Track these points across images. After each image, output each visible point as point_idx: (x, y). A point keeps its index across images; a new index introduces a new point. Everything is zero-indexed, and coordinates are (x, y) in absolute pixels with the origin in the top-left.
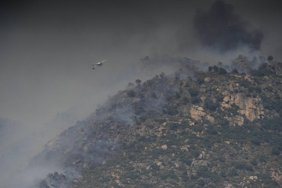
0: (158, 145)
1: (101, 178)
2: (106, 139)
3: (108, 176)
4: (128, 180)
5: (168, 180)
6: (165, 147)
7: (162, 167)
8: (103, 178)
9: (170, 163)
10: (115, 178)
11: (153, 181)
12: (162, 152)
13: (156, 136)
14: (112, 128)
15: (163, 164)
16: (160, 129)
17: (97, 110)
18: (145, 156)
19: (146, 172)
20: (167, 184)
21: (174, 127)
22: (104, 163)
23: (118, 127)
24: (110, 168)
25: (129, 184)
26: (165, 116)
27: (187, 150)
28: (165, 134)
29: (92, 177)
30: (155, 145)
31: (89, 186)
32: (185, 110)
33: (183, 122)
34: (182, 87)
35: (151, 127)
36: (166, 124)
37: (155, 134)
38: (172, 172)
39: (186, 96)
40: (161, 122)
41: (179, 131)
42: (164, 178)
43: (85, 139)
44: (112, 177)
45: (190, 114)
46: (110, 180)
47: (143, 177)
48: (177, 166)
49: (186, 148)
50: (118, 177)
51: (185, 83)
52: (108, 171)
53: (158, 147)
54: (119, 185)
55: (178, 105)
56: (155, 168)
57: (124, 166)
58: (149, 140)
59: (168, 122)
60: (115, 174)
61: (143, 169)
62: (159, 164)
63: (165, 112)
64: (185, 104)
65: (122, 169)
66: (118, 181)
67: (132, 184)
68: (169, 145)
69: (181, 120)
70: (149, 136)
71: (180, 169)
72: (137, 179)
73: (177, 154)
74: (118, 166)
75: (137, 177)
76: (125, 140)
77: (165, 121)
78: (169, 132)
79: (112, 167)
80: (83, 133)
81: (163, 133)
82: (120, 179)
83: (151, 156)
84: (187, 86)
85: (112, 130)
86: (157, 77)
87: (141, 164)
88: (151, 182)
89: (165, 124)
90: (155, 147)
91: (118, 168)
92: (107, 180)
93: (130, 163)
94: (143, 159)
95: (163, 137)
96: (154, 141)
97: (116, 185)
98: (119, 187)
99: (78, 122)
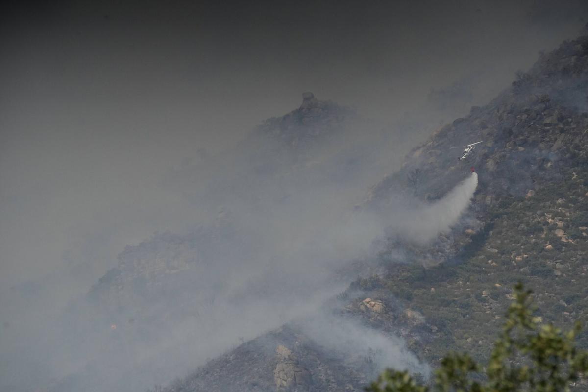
1: (523, 226)
2: (534, 144)
3: (539, 223)
4: (582, 231)
8: (527, 226)
10: (555, 227)
14: (548, 121)
17: (514, 83)
22: (529, 195)
23: (561, 119)
24: (542, 204)
25: (585, 238)
29: (505, 223)
31: (499, 242)
43: (489, 145)
44: (547, 224)
46: (543, 230)
50: (560, 224)
52: (539, 212)
54: (564, 240)
57: (574, 202)
60: (553, 218)
65: (569, 207)
66: (560, 233)
74: (560, 201)
76: (577, 147)
79: (548, 203)
80: (485, 132)
82: (565, 229)
85: (546, 125)
91: (560, 205)
92: (536, 230)
97: (555, 241)
98: (563, 244)
99: (474, 109)
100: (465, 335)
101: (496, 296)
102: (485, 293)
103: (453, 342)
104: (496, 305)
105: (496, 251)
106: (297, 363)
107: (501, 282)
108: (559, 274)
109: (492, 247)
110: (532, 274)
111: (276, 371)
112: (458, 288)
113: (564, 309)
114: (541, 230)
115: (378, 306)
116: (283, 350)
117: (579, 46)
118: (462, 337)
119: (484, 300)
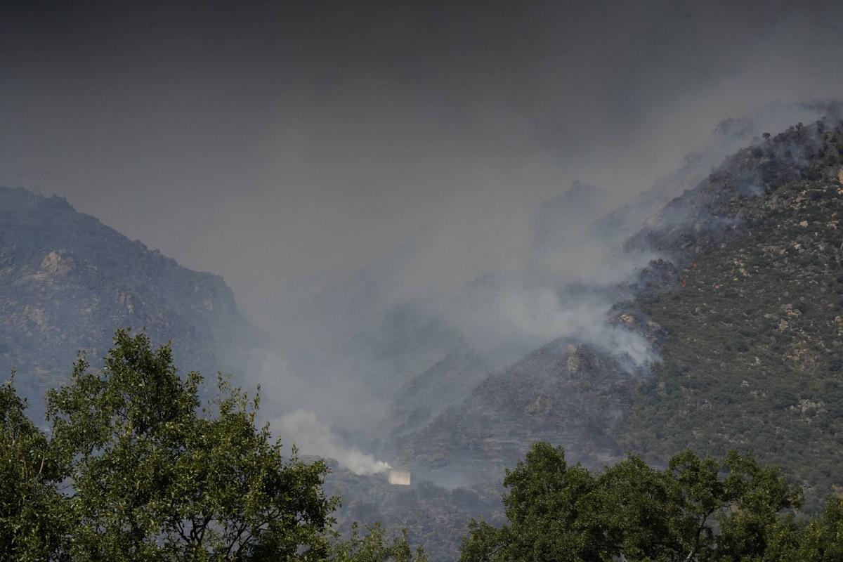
0: (795, 222)
1: (719, 266)
2: (724, 215)
3: (729, 264)
4: (756, 269)
5: (809, 268)
6: (804, 224)
7: (802, 251)
8: (722, 266)
9: (812, 245)
10: (739, 266)
11: (789, 269)
12: (802, 231)
13: (792, 209)
14: (732, 199)
15: (803, 247)
16: (798, 200)
17: (711, 175)
18: (778, 236)
19: (779, 258)
20: (809, 273)
21: (818, 197)
22: (723, 246)
23: (741, 198)
24: (731, 252)
25: (757, 273)
26: (804, 181)
27: (836, 227)
28: (805, 207)
29: (708, 265)
30: (791, 221)
31: (705, 276)
32: (831, 173)
33: (828, 190)
34: (827, 141)
35: (786, 197)
36: (806, 193)
37: (791, 206)
38: (816, 257)
39: (832, 154)
40: (799, 190)
41: (823, 202)
42: (804, 265)
43: (696, 215)
44: (734, 265)
45: (838, 178)
46: (732, 269)
47: (776, 264)
48: (822, 248)
49: (834, 225)
50: (742, 265)
51: (830, 136)
52: (729, 257)
53: (796, 225)
54: (745, 275)
55: (822, 166)
56: (792, 251)
57: (750, 250)
58: (783, 215)
59: (809, 190)
60: (738, 261)
61: (776, 254)
62: (797, 246)
63: (804, 177)
64: (831, 165)
65: (747, 254)
66: (742, 270)
67: (762, 274)
68: (810, 220)
69: (826, 187)
70: (784, 209)
71: (826, 252)
72: (768, 268)
73: (821, 233)
74: (742, 250)
75: (768, 264)
76: (751, 216)
77: (804, 188)
78: (810, 204)
79: (734, 252)
80: (694, 206)
81: (802, 205)
82: (745, 268)
83: (786, 237)
84: (834, 140)
85: (732, 202)
86: (792, 128)
87: (772, 247)
88: (787, 270)
89: (804, 192)
90: (791, 224)
91: (742, 253)
92: (727, 269)
93: (758, 245)
94: (775, 241)
95: (802, 211)
96: (790, 216)
97: (739, 275)
98: (745, 277)
99: (686, 192)
100: (686, 336)
101: (704, 310)
102: (697, 310)
103: (678, 341)
104: (704, 316)
105: (703, 282)
106: (582, 356)
107: (707, 302)
108: (742, 296)
109: (700, 280)
110: (726, 296)
111: (568, 361)
112: (680, 306)
113: (746, 318)
114: (731, 269)
115: (630, 319)
116: (572, 348)
117: (750, 152)
118: (683, 338)
119: (696, 314)
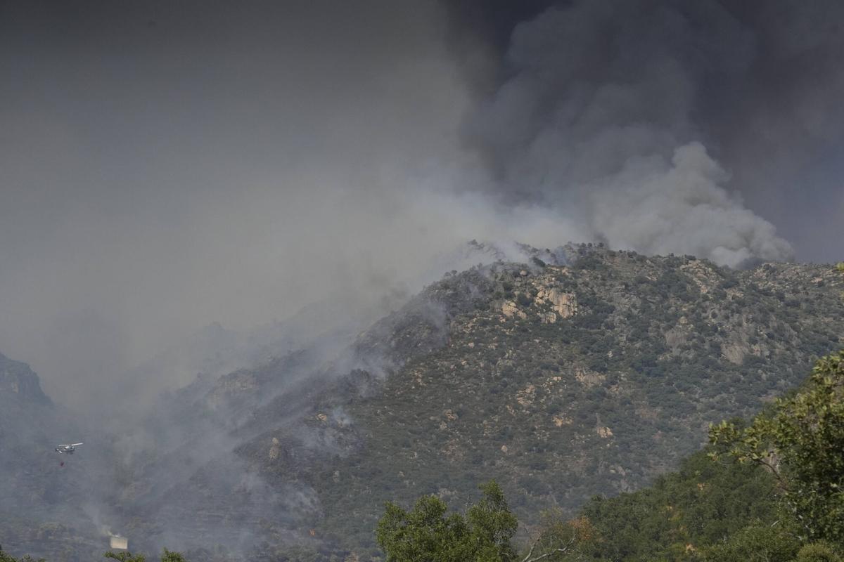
0: (465, 343)
3: (411, 375)
4: (431, 380)
5: (470, 380)
6: (472, 345)
7: (467, 366)
9: (475, 362)
10: (418, 377)
12: (469, 350)
13: (465, 333)
15: (468, 363)
16: (469, 325)
18: (451, 353)
19: (449, 371)
20: (469, 385)
21: (484, 324)
24: (413, 365)
25: (431, 383)
26: (476, 311)
27: (495, 349)
28: (474, 331)
30: (462, 342)
32: (497, 306)
33: (493, 319)
34: (497, 280)
35: (461, 323)
36: (476, 321)
37: (464, 330)
38: (477, 372)
39: (499, 291)
40: (471, 317)
41: (488, 328)
42: (467, 378)
43: (394, 333)
44: (414, 375)
45: (502, 309)
47: (447, 376)
48: (482, 365)
49: (494, 347)
50: (420, 376)
51: (500, 276)
52: (412, 369)
53: (465, 345)
54: (421, 384)
55: (491, 300)
56: (460, 367)
57: (428, 364)
58: (457, 337)
59: (479, 318)
60: (417, 373)
61: (448, 368)
62: (463, 363)
63: (477, 308)
64: (497, 299)
65: (425, 367)
66: (419, 380)
67: (434, 384)
68: (476, 342)
69: (492, 316)
70: (458, 332)
71: (484, 368)
72: (440, 379)
73: (483, 352)
74: (421, 364)
75: (440, 376)
77: (475, 316)
78: (478, 329)
79: (416, 365)
80: (393, 326)
81: (472, 330)
82: (422, 378)
83: (456, 355)
84: (502, 279)
86: (474, 267)
87: (445, 363)
88: (453, 382)
89: (475, 320)
90: (462, 345)
91: (422, 366)
92: (409, 379)
93: (435, 361)
94: (447, 358)
95: (471, 334)
96: (462, 338)
97: (417, 385)
98: (420, 386)
99: (392, 313)
101: (384, 412)
102: (379, 411)
104: (383, 417)
106: (280, 447)
107: (388, 406)
108: (416, 401)
110: (404, 401)
111: (270, 451)
113: (416, 419)
114: (411, 379)
115: (325, 418)
116: (275, 441)
117: (439, 285)
119: (378, 415)
